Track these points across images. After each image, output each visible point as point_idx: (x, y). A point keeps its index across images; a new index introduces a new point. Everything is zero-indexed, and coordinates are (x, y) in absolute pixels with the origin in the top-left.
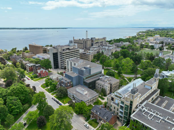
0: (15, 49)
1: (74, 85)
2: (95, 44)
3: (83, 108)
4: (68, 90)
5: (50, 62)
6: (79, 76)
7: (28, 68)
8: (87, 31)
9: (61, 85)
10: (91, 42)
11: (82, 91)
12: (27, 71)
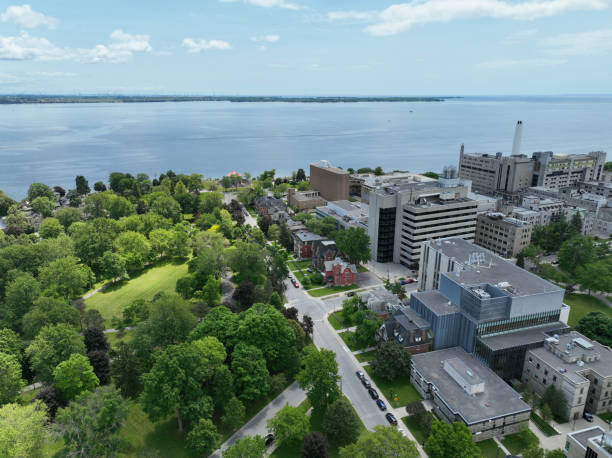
0: (272, 174)
1: (437, 344)
2: (550, 179)
3: (457, 448)
4: (414, 358)
5: (366, 240)
6: (460, 317)
7: (298, 247)
8: (520, 123)
9: (391, 335)
10: (531, 168)
11: (465, 376)
12: (296, 257)
